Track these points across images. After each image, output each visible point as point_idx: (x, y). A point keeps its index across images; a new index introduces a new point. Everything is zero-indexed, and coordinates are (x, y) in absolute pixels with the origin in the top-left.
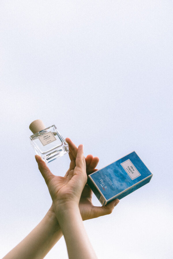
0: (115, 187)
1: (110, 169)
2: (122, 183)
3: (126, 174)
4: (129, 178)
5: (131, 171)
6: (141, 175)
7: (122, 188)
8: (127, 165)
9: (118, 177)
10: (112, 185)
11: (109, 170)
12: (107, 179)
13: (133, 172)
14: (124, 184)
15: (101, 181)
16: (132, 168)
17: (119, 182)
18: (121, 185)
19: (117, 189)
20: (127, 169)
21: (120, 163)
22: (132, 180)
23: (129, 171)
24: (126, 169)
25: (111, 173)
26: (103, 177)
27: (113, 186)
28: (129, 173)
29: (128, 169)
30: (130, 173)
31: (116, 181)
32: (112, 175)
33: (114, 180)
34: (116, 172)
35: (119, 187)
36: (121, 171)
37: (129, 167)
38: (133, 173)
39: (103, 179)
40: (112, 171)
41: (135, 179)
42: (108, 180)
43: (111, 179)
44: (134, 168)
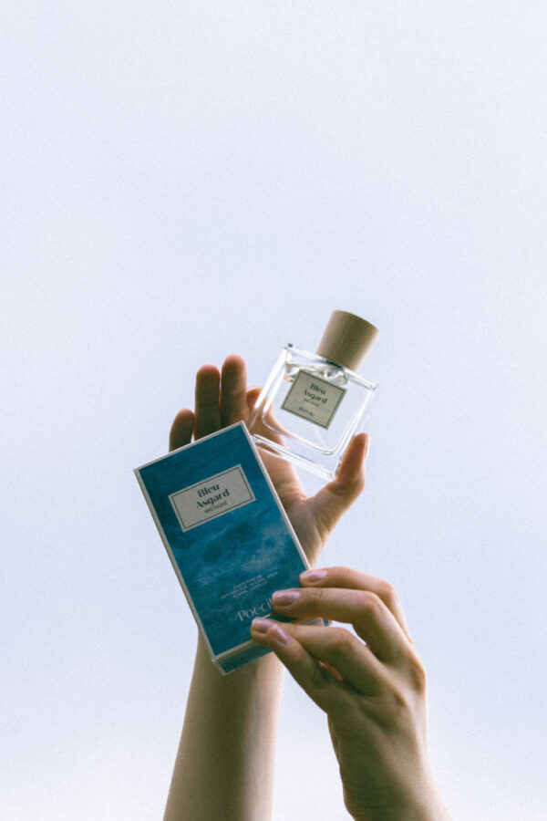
0: (275, 568)
1: (200, 574)
2: (265, 539)
3: (226, 518)
4: (247, 510)
5: (219, 497)
6: (239, 466)
7: (282, 544)
8: (190, 507)
9: (235, 548)
10: (265, 576)
11: (200, 580)
12: (238, 592)
13: (222, 490)
14: (267, 533)
15: (245, 618)
16: (206, 491)
17: (258, 551)
18: (270, 543)
19: (282, 562)
20: (207, 512)
21: (181, 533)
22: (254, 499)
23: (216, 503)
24: (210, 514)
25: (216, 574)
26: (229, 607)
27: (272, 575)
28: (223, 508)
29: (209, 506)
30: (225, 503)
31: (253, 561)
32: (223, 572)
33: (245, 567)
34: (213, 555)
35: (277, 554)
36: (213, 536)
37: (201, 500)
38: (227, 493)
39: (236, 609)
40: (207, 569)
41: (254, 488)
42: (245, 592)
43: (242, 577)
44: (207, 483)
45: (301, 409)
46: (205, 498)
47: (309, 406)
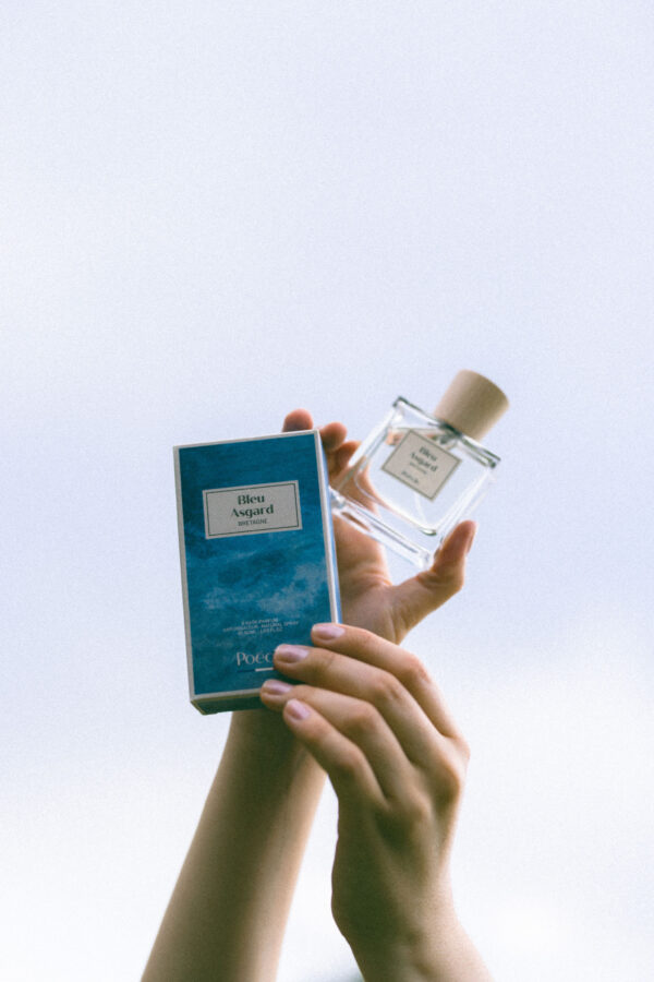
0: (298, 616)
1: (208, 595)
2: (296, 578)
3: (261, 539)
4: (289, 536)
5: (260, 512)
6: (296, 483)
7: (314, 590)
8: (223, 511)
9: (259, 578)
10: (282, 622)
11: (207, 602)
12: (245, 629)
13: (266, 504)
14: (302, 572)
15: (243, 662)
16: (248, 500)
17: (283, 590)
18: (301, 585)
19: (308, 611)
20: (240, 524)
21: (203, 538)
22: (300, 528)
23: (255, 518)
24: (245, 528)
25: (228, 601)
26: (230, 644)
27: (290, 623)
28: (262, 526)
29: (245, 518)
30: (265, 521)
31: (275, 598)
32: (236, 601)
33: (263, 604)
34: (230, 577)
35: (304, 601)
36: (240, 555)
37: (240, 508)
38: (271, 509)
39: (238, 649)
40: (218, 591)
41: (305, 515)
42: (253, 632)
43: (256, 614)
44: (252, 491)
45: (404, 473)
46: (245, 507)
47: (414, 472)
